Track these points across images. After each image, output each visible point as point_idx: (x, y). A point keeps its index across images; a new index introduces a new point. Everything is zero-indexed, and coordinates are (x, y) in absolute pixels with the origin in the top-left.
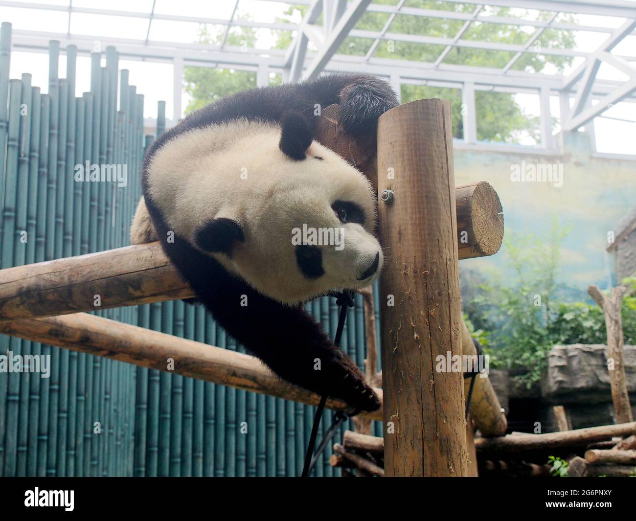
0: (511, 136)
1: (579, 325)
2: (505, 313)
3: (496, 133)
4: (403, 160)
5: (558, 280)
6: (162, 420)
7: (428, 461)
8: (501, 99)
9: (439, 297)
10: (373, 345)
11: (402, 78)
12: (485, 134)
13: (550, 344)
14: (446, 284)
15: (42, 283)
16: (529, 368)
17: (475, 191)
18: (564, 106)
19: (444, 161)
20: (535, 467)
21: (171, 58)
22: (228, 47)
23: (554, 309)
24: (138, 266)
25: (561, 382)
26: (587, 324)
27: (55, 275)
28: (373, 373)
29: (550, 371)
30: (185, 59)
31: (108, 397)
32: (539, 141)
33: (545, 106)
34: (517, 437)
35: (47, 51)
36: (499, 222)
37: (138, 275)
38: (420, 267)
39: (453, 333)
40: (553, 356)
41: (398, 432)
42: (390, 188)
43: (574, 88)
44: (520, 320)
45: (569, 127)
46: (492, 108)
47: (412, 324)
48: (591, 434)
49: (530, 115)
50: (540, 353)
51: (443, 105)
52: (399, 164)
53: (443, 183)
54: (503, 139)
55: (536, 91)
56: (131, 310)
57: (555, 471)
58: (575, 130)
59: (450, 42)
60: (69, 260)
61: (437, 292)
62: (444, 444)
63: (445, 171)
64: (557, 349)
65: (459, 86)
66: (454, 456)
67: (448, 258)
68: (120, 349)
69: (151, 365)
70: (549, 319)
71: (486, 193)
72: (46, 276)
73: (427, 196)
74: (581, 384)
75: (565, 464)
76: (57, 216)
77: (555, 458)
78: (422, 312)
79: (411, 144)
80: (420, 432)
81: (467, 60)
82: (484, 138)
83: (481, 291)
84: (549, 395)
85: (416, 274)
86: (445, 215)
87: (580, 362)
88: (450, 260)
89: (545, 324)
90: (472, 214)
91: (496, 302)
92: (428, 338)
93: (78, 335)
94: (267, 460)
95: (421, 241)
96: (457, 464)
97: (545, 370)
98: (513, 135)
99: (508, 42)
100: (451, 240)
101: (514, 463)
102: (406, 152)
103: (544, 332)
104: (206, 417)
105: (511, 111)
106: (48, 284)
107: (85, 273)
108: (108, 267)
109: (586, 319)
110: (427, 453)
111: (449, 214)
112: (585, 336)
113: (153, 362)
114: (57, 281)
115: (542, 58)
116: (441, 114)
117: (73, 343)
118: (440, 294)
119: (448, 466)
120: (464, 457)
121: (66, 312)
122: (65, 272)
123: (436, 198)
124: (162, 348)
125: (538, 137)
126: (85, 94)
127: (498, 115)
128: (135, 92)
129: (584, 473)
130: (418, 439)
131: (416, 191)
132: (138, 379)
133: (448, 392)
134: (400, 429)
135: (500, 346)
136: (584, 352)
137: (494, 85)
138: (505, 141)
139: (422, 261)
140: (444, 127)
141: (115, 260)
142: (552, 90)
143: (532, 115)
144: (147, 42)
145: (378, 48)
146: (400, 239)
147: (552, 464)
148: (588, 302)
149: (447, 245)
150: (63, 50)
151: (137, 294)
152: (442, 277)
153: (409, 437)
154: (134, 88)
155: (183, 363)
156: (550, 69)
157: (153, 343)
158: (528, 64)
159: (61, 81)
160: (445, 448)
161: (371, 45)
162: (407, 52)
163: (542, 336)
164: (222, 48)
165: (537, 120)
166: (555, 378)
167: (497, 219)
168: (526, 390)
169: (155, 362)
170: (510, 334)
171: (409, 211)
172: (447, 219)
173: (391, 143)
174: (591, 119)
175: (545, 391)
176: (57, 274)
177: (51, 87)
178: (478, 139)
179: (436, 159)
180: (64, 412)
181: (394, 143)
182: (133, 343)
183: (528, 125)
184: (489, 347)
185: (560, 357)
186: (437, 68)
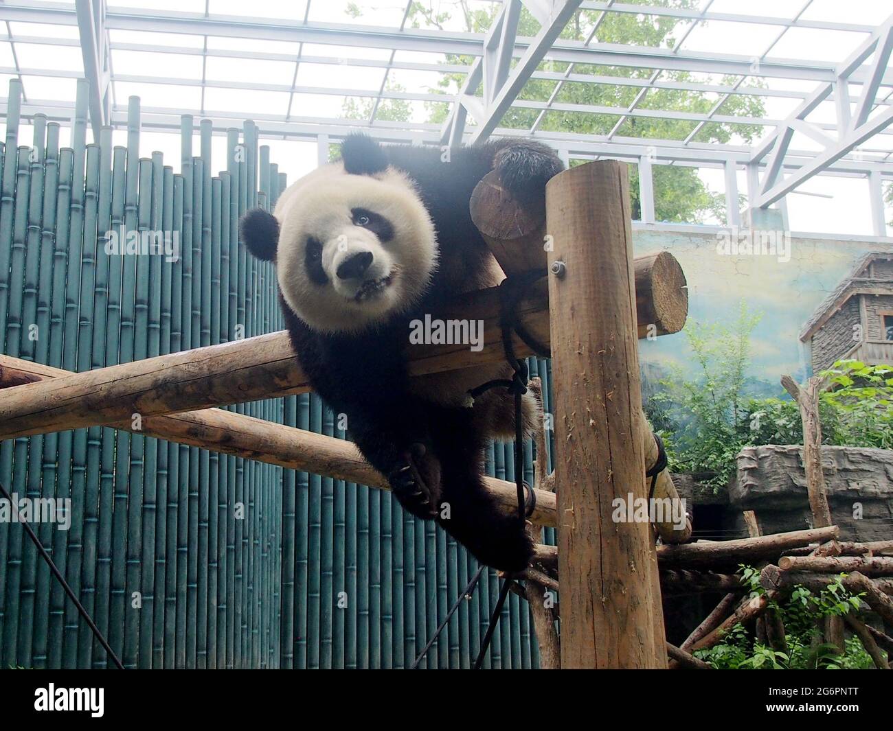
0: (693, 216)
1: (772, 423)
2: (688, 411)
3: (676, 213)
4: (575, 229)
5: (747, 374)
6: (311, 530)
7: (606, 559)
8: (681, 175)
9: (617, 379)
10: (543, 445)
11: (571, 152)
12: (663, 214)
13: (739, 445)
14: (625, 364)
15: (180, 374)
16: (715, 472)
17: (655, 262)
18: (753, 182)
19: (622, 229)
20: (723, 576)
21: (316, 136)
22: (377, 122)
23: (743, 406)
24: (284, 354)
25: (751, 486)
26: (780, 422)
27: (194, 366)
28: (543, 475)
29: (739, 474)
30: (331, 137)
31: (252, 504)
32: (724, 222)
33: (732, 182)
34: (703, 544)
35: (180, 130)
36: (683, 296)
37: (285, 363)
38: (595, 346)
39: (633, 418)
40: (742, 458)
41: (573, 528)
42: (561, 260)
43: (762, 161)
44: (705, 418)
45: (759, 203)
46: (672, 185)
47: (588, 408)
48: (785, 539)
49: (714, 193)
50: (728, 455)
51: (619, 167)
52: (571, 233)
53: (620, 253)
54: (684, 219)
55: (722, 165)
56: (276, 403)
57: (745, 580)
58: (764, 208)
59: (624, 111)
60: (208, 349)
61: (614, 373)
62: (624, 540)
63: (622, 239)
64: (746, 450)
65: (635, 160)
66: (635, 553)
67: (627, 335)
68: (266, 449)
69: (299, 466)
70: (737, 417)
71: (668, 264)
72: (184, 367)
73: (602, 268)
74: (774, 488)
75: (757, 572)
76: (193, 308)
77: (746, 566)
78: (598, 396)
79: (584, 210)
80: (597, 526)
81: (644, 132)
82: (664, 218)
83: (662, 388)
84: (737, 500)
85: (591, 354)
86: (622, 288)
87: (772, 464)
88: (629, 338)
89: (733, 423)
90: (653, 288)
91: (678, 399)
92: (605, 424)
93: (219, 435)
94: (427, 572)
95: (596, 317)
96: (639, 563)
97: (733, 473)
98: (696, 215)
99: (689, 111)
100: (630, 316)
101: (700, 573)
102: (578, 220)
103: (732, 432)
104: (359, 526)
105: (693, 189)
106: (185, 376)
107: (226, 362)
108: (250, 355)
109: (779, 417)
110: (605, 550)
111: (627, 286)
112: (777, 436)
113: (302, 464)
114: (196, 371)
115: (727, 128)
116: (617, 176)
117: (214, 443)
118: (618, 375)
119: (629, 564)
120: (647, 554)
121: (206, 406)
122: (204, 362)
123: (612, 270)
124: (311, 448)
125: (723, 217)
126: (221, 173)
127: (679, 192)
128: (277, 170)
129: (778, 581)
130: (595, 534)
131: (590, 262)
132: (285, 485)
133: (628, 484)
134: (576, 524)
135: (684, 448)
136: (776, 452)
137: (674, 159)
138: (687, 222)
139: (598, 339)
140: (621, 191)
141: (259, 348)
142: (738, 163)
143: (716, 192)
144: (288, 118)
145: (544, 121)
146: (573, 317)
147: (742, 573)
148: (782, 398)
149: (625, 321)
150: (197, 128)
151: (284, 384)
152: (620, 357)
153: (586, 533)
154: (275, 166)
155: (334, 464)
156: (736, 140)
157: (300, 442)
158: (710, 135)
159: (195, 159)
160: (625, 545)
161: (536, 118)
162: (575, 124)
163: (730, 436)
164: (371, 123)
165: (722, 197)
166: (744, 482)
167: (680, 293)
168: (713, 495)
169: (304, 463)
170: (694, 434)
171: (583, 284)
172: (625, 292)
173: (562, 210)
174: (783, 194)
175: (733, 496)
176: (196, 364)
177: (184, 166)
178: (656, 219)
179: (612, 227)
180: (205, 522)
181: (564, 210)
182: (279, 444)
183: (711, 204)
184: (671, 449)
185: (750, 459)
186: (610, 141)
